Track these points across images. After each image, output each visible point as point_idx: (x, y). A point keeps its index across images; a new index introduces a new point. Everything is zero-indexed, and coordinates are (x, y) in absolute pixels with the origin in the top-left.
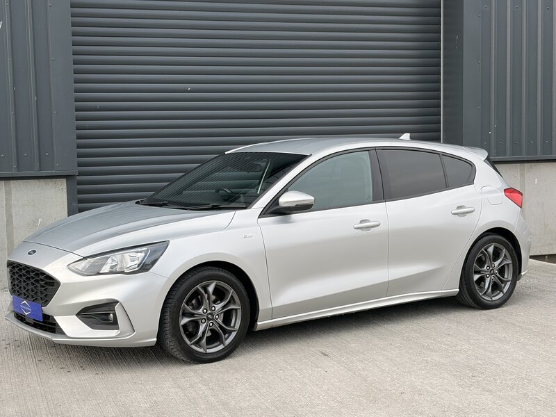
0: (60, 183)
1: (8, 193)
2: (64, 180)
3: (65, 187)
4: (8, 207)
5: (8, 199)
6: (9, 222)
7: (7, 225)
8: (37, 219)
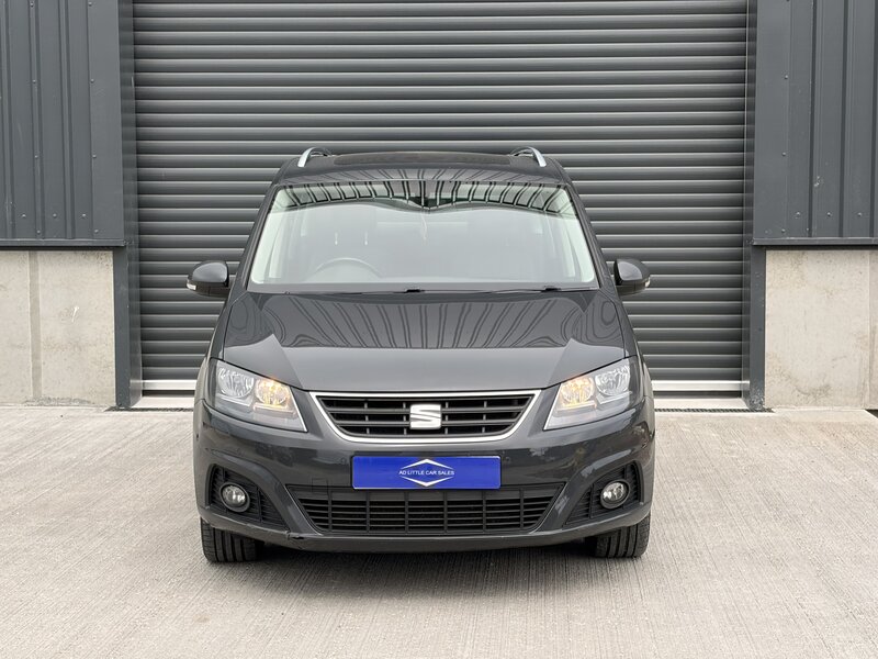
0: (103, 257)
1: (34, 269)
2: (110, 253)
3: (110, 261)
4: (34, 288)
5: (33, 278)
6: (35, 310)
7: (31, 314)
8: (73, 307)
